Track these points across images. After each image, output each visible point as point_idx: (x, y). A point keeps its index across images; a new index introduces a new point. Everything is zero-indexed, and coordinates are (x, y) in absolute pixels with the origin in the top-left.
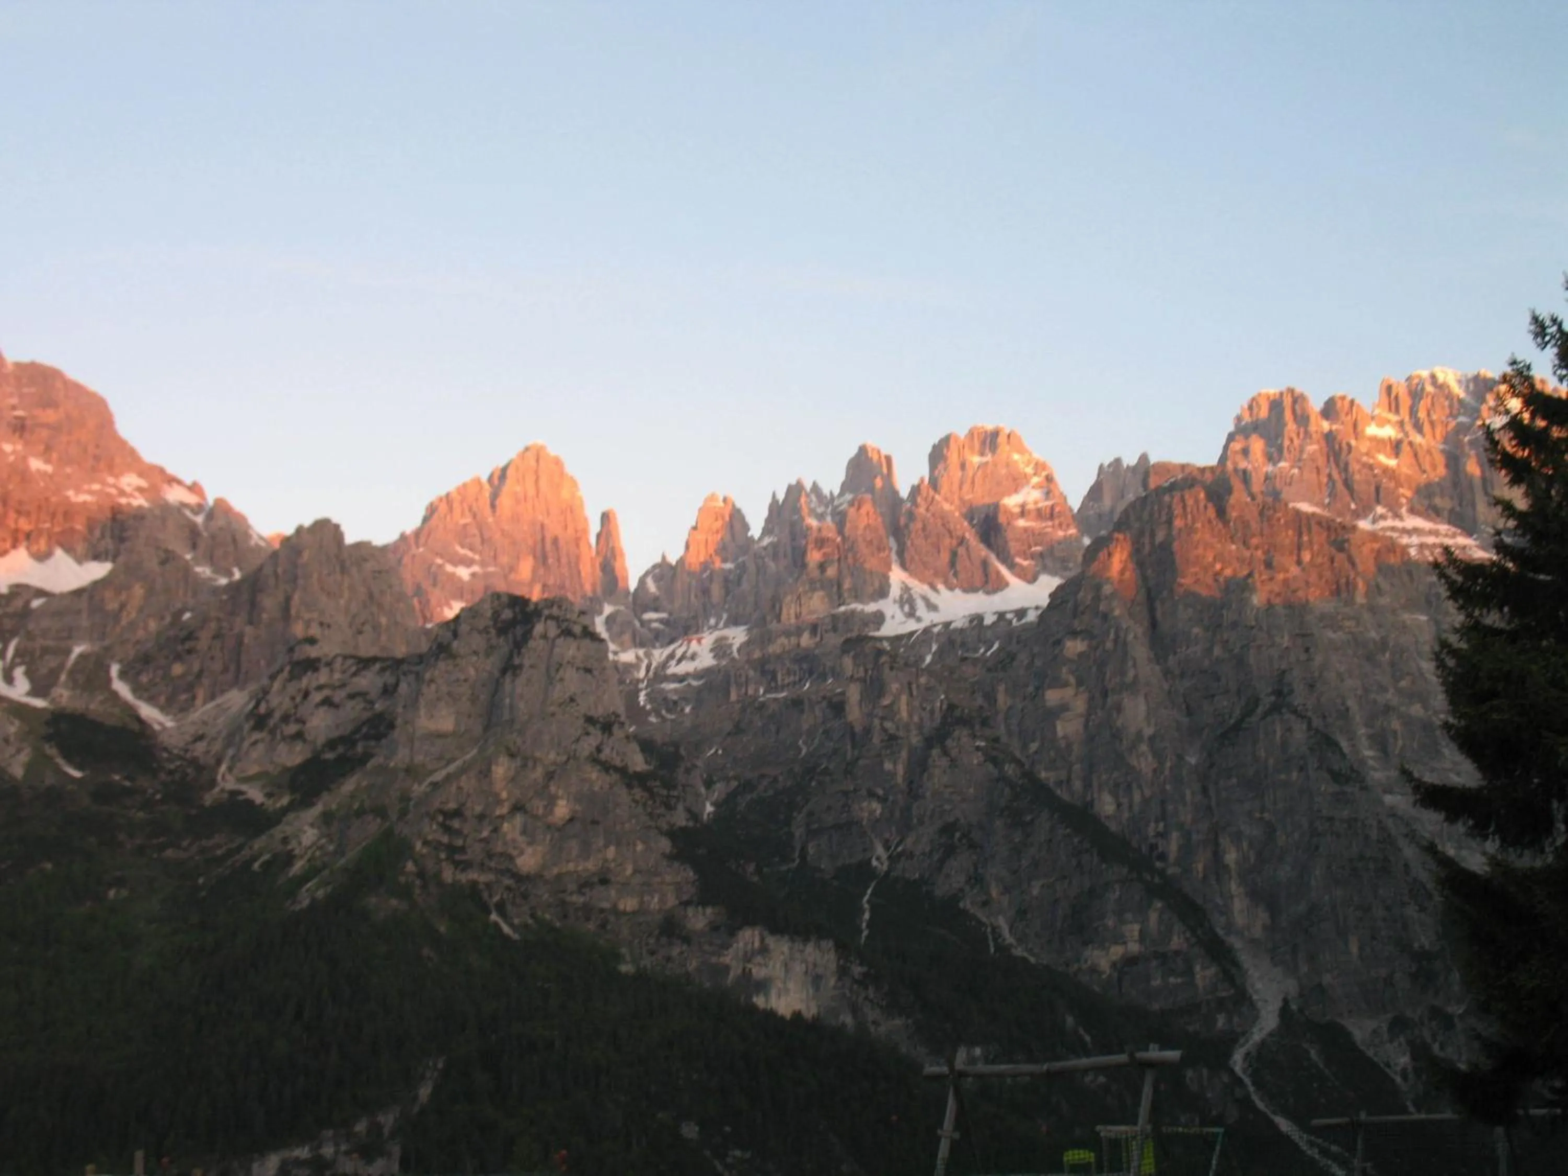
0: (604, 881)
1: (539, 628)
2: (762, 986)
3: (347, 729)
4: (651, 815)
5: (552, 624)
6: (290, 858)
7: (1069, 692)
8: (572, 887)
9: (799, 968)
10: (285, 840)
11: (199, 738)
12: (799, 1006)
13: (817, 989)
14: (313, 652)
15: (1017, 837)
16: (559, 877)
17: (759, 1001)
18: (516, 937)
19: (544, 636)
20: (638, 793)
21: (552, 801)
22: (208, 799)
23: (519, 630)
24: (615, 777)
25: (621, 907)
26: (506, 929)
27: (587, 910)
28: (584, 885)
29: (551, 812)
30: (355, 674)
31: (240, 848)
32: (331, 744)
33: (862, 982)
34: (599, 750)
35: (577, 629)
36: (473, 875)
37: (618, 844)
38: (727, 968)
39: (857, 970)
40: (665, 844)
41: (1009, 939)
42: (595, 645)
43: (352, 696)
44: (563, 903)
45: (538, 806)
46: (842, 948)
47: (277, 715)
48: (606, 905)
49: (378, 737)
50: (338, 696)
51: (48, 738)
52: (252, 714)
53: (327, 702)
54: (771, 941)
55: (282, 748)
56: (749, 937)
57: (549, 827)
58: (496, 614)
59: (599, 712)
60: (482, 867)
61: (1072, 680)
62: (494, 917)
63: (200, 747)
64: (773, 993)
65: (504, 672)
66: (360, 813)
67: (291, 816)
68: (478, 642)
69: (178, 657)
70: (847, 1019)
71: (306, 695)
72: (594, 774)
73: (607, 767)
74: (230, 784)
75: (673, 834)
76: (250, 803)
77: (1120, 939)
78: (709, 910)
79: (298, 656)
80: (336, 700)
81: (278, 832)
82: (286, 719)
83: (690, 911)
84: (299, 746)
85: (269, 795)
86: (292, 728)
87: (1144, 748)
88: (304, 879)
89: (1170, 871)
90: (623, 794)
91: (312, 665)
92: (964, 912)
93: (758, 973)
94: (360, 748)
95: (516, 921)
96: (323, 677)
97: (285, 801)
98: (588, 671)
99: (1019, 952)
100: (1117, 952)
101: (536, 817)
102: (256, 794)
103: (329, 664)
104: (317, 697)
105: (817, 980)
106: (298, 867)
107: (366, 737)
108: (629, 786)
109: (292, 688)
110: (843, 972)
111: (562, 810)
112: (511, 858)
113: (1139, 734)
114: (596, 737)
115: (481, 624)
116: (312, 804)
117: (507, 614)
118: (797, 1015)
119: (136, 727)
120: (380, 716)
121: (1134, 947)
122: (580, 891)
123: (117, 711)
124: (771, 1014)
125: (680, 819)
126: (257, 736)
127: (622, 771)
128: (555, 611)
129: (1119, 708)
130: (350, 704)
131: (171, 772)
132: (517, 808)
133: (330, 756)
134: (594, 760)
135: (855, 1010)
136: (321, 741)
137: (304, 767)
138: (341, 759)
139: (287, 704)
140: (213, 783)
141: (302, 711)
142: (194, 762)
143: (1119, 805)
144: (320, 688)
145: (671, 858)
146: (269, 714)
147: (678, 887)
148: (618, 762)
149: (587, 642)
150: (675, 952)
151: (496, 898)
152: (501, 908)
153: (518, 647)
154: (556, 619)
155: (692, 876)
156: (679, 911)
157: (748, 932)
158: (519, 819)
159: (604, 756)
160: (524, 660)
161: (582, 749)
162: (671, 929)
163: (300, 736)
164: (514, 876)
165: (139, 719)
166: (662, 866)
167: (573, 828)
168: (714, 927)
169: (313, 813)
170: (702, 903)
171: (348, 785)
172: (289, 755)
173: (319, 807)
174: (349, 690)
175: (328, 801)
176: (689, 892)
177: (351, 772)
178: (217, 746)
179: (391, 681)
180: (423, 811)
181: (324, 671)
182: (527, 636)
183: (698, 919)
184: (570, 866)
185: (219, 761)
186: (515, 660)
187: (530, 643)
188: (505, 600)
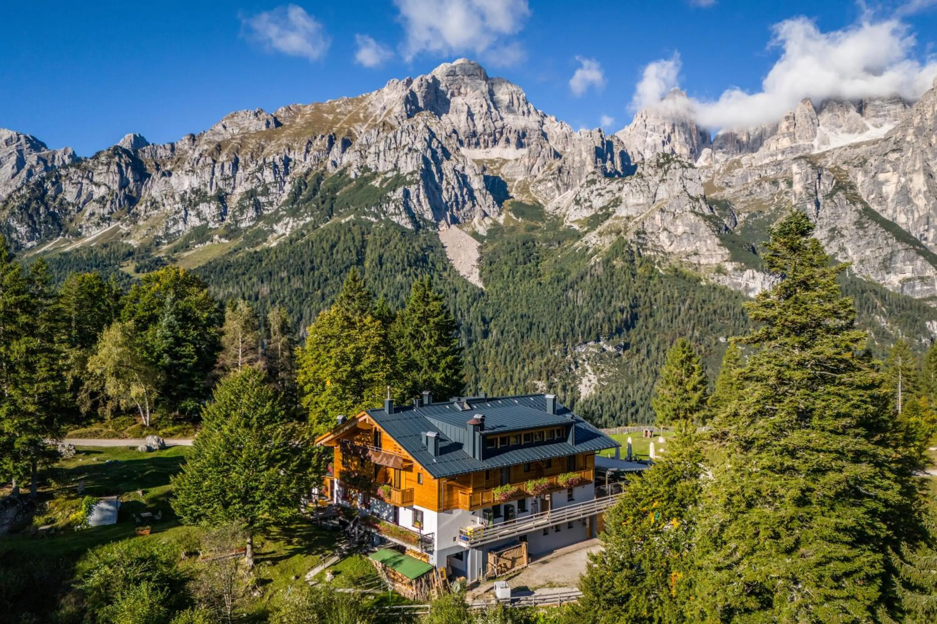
0: (696, 254)
1: (673, 166)
2: (753, 290)
3: (606, 204)
4: (713, 231)
5: (677, 164)
6: (588, 249)
7: (889, 175)
8: (684, 256)
9: (767, 283)
10: (586, 242)
11: (558, 208)
14: (595, 177)
15: (861, 232)
16: (679, 253)
17: (752, 295)
18: (664, 274)
19: (675, 168)
20: (707, 223)
21: (677, 227)
22: (561, 229)
23: (666, 166)
24: (700, 217)
25: (702, 263)
26: (661, 271)
27: (690, 265)
28: (688, 256)
29: (677, 231)
30: (609, 184)
31: (572, 245)
32: (601, 209)
34: (694, 208)
35: (687, 165)
36: (649, 253)
37: (700, 241)
38: (739, 284)
40: (717, 240)
41: (855, 271)
43: (608, 192)
44: (681, 261)
45: (672, 229)
47: (582, 200)
48: (696, 262)
49: (616, 206)
50: (603, 192)
51: (510, 211)
52: (575, 199)
53: (600, 195)
54: (756, 274)
55: (585, 211)
56: (749, 273)
57: (676, 236)
58: (658, 160)
59: (693, 195)
60: (653, 250)
61: (891, 169)
62: (656, 267)
63: (558, 211)
64: (757, 292)
65: (660, 181)
66: (611, 233)
67: (588, 234)
68: (651, 171)
69: (550, 181)
71: (592, 192)
72: (692, 216)
73: (697, 214)
74: (568, 224)
76: (575, 230)
77: (902, 272)
78: (734, 264)
79: (589, 179)
81: (585, 239)
82: (585, 201)
83: (727, 263)
84: (590, 210)
85: (581, 227)
86: (588, 204)
87: (921, 196)
88: (592, 256)
89: (929, 245)
90: (702, 222)
91: (594, 182)
92: (837, 261)
93: (751, 285)
94: (611, 210)
95: (664, 268)
96: (598, 186)
97: (586, 229)
98: (691, 180)
99: (859, 276)
100: (901, 277)
101: (671, 233)
102: (576, 227)
103: (600, 181)
104: (595, 193)
106: (590, 251)
107: (613, 206)
108: (705, 221)
109: (588, 190)
111: (680, 230)
112: (663, 247)
113: (920, 191)
115: (653, 164)
116: (595, 230)
117: (662, 161)
119: (537, 205)
120: (617, 199)
121: (909, 275)
123: (531, 200)
125: (723, 231)
126: (576, 207)
127: (703, 215)
128: (679, 159)
129: (911, 180)
130: (607, 195)
131: (549, 220)
132: (665, 229)
133: (600, 213)
134: (692, 211)
136: (598, 208)
137: (592, 217)
138: (605, 214)
139: (586, 196)
140: (563, 223)
141: (592, 198)
142: (556, 216)
143: (908, 219)
144: (597, 190)
145: (719, 245)
146: (580, 199)
147: (723, 256)
148: (701, 212)
150: (720, 278)
151: (657, 261)
152: (659, 264)
153: (666, 172)
154: (679, 161)
155: (728, 251)
156: (723, 264)
157: (748, 271)
158: (665, 233)
159: (697, 210)
160: (668, 177)
161: (688, 208)
162: (720, 270)
163: (591, 206)
164: (663, 253)
165: (538, 202)
166: (717, 248)
167: (685, 236)
168: (735, 270)
169: (594, 233)
170: (731, 261)
171: (607, 223)
172: (587, 213)
173: (597, 230)
174: (607, 190)
175: (600, 229)
176: (726, 257)
177: (608, 218)
178: (564, 211)
179: (621, 186)
180: (632, 232)
181: (598, 184)
182: (669, 168)
183: (729, 267)
184: (683, 249)
185: (564, 216)
186: (665, 177)
187: (670, 171)
188: (661, 155)
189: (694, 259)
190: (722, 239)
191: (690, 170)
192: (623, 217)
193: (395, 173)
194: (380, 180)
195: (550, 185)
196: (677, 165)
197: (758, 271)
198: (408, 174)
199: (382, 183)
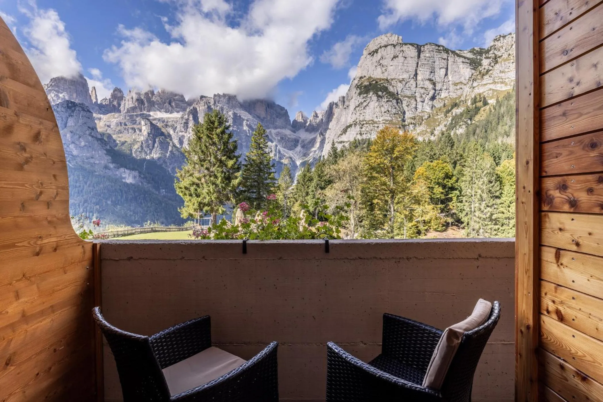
0: (92, 158)
1: (77, 109)
2: (124, 178)
4: (102, 146)
8: (85, 158)
9: (131, 175)
12: (132, 182)
13: (135, 179)
16: (83, 156)
17: (124, 181)
18: (73, 167)
20: (99, 142)
21: (80, 142)
23: (73, 108)
24: (95, 139)
25: (96, 162)
26: (71, 165)
27: (89, 163)
29: (81, 144)
33: (143, 178)
34: (91, 133)
35: (86, 110)
37: (95, 151)
38: (117, 175)
39: (142, 176)
40: (105, 152)
41: (170, 172)
42: (90, 114)
44: (83, 161)
45: (77, 143)
46: (140, 173)
48: (92, 162)
54: (126, 170)
56: (122, 170)
57: (80, 147)
58: (67, 105)
59: (91, 126)
64: (126, 179)
65: (69, 116)
68: (63, 109)
70: (140, 184)
72: (90, 138)
73: (93, 137)
75: (106, 150)
78: (114, 164)
83: (110, 164)
90: (96, 142)
92: (163, 167)
93: (124, 176)
95: (73, 164)
98: (89, 118)
99: (172, 174)
101: (77, 145)
105: (135, 177)
108: (98, 141)
110: (140, 176)
111: (83, 144)
112: (71, 152)
114: (90, 131)
115: (64, 106)
117: (70, 105)
118: (131, 183)
122: (87, 159)
124: (126, 183)
125: (108, 147)
128: (81, 106)
132: (73, 142)
134: (90, 135)
135: (142, 183)
145: (106, 154)
147: (107, 160)
148: (95, 136)
149: (88, 113)
150: (107, 171)
152: (69, 161)
153: (73, 111)
155: (110, 158)
156: (108, 164)
157: (122, 169)
158: (73, 145)
160: (74, 114)
161: (87, 132)
162: (106, 167)
164: (72, 155)
166: (104, 156)
167: (85, 147)
168: (115, 167)
170: (113, 163)
176: (110, 161)
182: (75, 109)
183: (112, 166)
184: (84, 155)
186: (72, 114)
187: (75, 111)
188: (70, 102)
189: (92, 161)
196: (80, 109)
197: (127, 169)
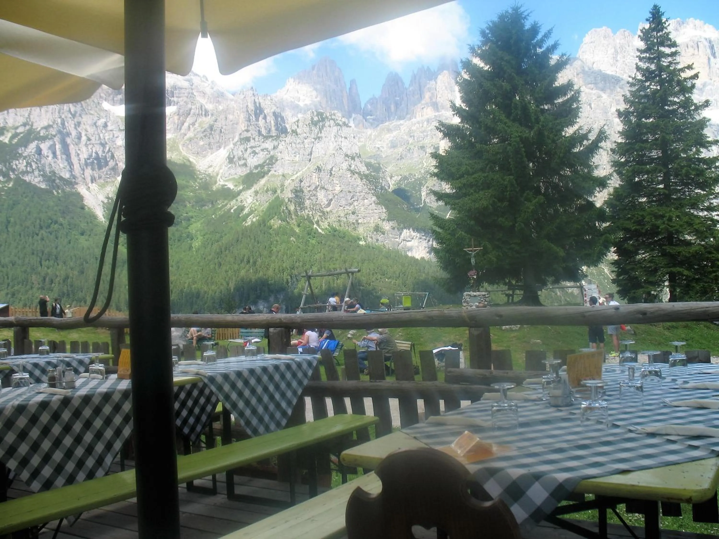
0: (353, 213)
1: (327, 124)
2: (410, 249)
3: (261, 162)
4: (369, 189)
5: (332, 122)
6: (244, 208)
8: (342, 215)
9: (422, 242)
10: (242, 201)
11: (211, 166)
12: (423, 256)
13: (430, 250)
14: (249, 135)
16: (338, 211)
17: (410, 254)
18: (323, 233)
19: (330, 126)
20: (365, 181)
21: (334, 185)
22: (214, 188)
23: (321, 124)
24: (356, 175)
25: (360, 222)
26: (320, 230)
27: (348, 224)
28: (347, 214)
29: (334, 189)
30: (263, 142)
31: (226, 205)
32: (256, 167)
34: (350, 166)
35: (341, 123)
36: (307, 211)
37: (358, 200)
38: (398, 244)
40: (374, 199)
42: (347, 129)
43: (262, 150)
44: (339, 221)
45: (329, 187)
47: (236, 157)
48: (354, 221)
49: (272, 164)
50: (257, 150)
52: (229, 157)
53: (254, 153)
54: (413, 234)
55: (239, 169)
56: (406, 233)
57: (333, 194)
58: (312, 119)
59: (349, 153)
60: (311, 209)
62: (315, 226)
63: (211, 170)
64: (414, 250)
65: (315, 139)
66: (267, 191)
67: (243, 193)
68: (306, 128)
69: (201, 138)
71: (246, 150)
72: (348, 175)
73: (353, 172)
74: (222, 183)
75: (378, 195)
76: (229, 189)
78: (390, 222)
79: (242, 136)
80: (257, 151)
81: (239, 198)
82: (239, 159)
83: (384, 223)
84: (244, 168)
85: (236, 186)
86: (242, 162)
88: (248, 215)
90: (359, 182)
91: (248, 139)
93: (409, 244)
94: (266, 168)
95: (323, 227)
96: (252, 143)
97: (241, 188)
98: (346, 138)
101: (328, 191)
102: (231, 186)
103: (254, 139)
104: (249, 150)
105: (429, 246)
106: (246, 211)
107: (268, 164)
108: (362, 179)
109: (241, 148)
111: (338, 188)
112: (320, 206)
114: (349, 161)
115: (307, 122)
116: (250, 189)
117: (316, 119)
118: (423, 258)
119: (188, 163)
120: (272, 157)
122: (345, 216)
123: (181, 158)
124: (413, 258)
125: (379, 189)
126: (230, 165)
127: (359, 173)
128: (333, 117)
130: (261, 153)
131: (201, 179)
132: (323, 187)
133: (255, 171)
134: (349, 170)
136: (252, 166)
137: (247, 175)
138: (260, 172)
139: (240, 154)
140: (216, 182)
141: (246, 156)
142: (209, 175)
144: (252, 147)
145: (376, 204)
146: (234, 157)
147: (380, 214)
148: (357, 171)
150: (379, 237)
151: (316, 220)
152: (317, 223)
153: (321, 130)
154: (334, 120)
155: (384, 210)
156: (381, 223)
157: (405, 230)
158: (323, 192)
159: (352, 168)
160: (323, 135)
161: (344, 166)
162: (377, 229)
163: (245, 165)
164: (322, 211)
165: (189, 161)
166: (374, 206)
167: (341, 195)
168: (393, 229)
169: (251, 192)
170: (388, 220)
171: (263, 181)
172: (242, 172)
173: (253, 189)
174: (261, 148)
175: (256, 187)
176: (384, 216)
177: (263, 177)
178: (217, 169)
179: (276, 144)
180: (289, 189)
181: (252, 141)
182: (323, 126)
183: (387, 226)
184: (341, 208)
185: (217, 175)
186: (319, 135)
187: (325, 129)
188: (315, 113)
189: (352, 218)
190: (378, 198)
191: (344, 128)
192: (279, 176)
193: (28, 127)
194: (9, 135)
195: (201, 143)
197: (414, 230)
198: (42, 128)
199: (12, 138)
